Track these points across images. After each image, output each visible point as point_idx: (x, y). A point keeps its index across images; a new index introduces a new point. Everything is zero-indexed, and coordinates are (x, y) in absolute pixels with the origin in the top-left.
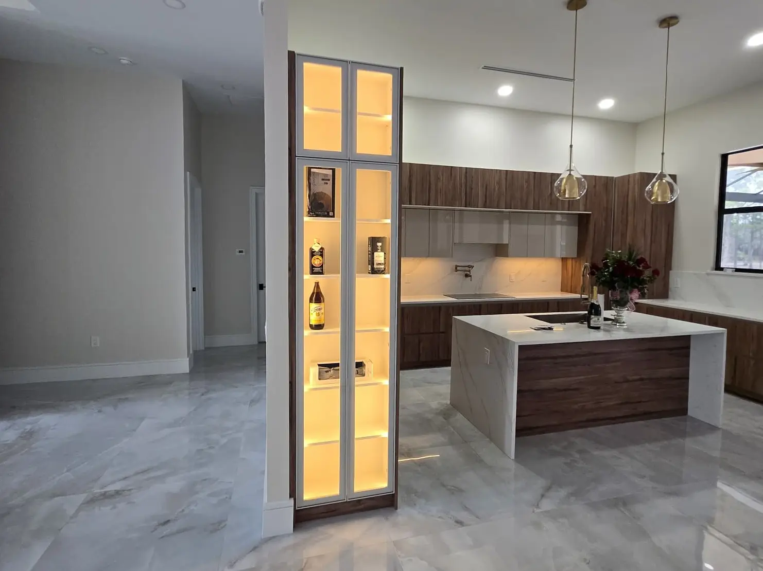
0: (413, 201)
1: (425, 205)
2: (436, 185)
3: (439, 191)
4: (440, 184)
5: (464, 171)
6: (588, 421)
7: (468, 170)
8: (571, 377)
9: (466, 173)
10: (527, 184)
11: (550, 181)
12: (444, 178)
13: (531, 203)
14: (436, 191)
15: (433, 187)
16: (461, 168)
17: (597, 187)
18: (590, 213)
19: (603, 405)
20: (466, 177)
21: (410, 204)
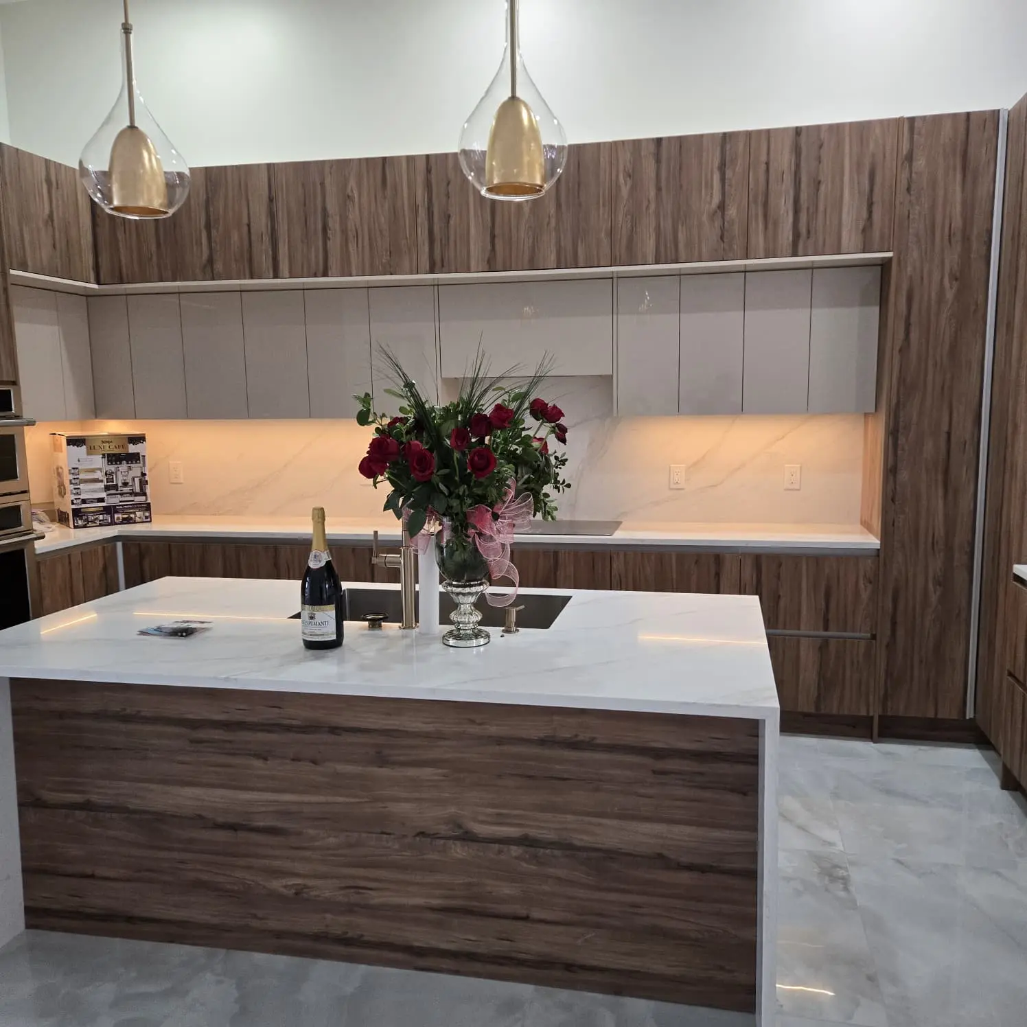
0: (284, 266)
1: (315, 276)
2: (344, 218)
3: (351, 235)
4: (353, 215)
5: (421, 166)
6: (318, 937)
7: (432, 161)
8: (252, 789)
9: (429, 171)
10: (629, 183)
11: (717, 163)
12: (365, 194)
13: (649, 245)
14: (344, 231)
15: (334, 224)
16: (410, 159)
17: (920, 163)
18: (890, 254)
19: (376, 898)
20: (428, 185)
21: (276, 276)
